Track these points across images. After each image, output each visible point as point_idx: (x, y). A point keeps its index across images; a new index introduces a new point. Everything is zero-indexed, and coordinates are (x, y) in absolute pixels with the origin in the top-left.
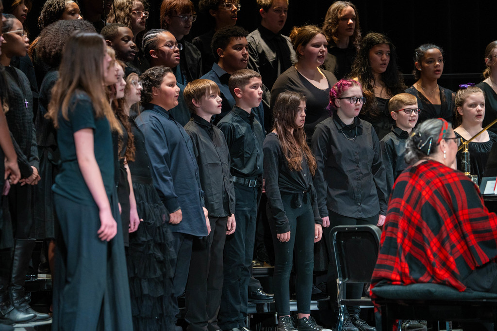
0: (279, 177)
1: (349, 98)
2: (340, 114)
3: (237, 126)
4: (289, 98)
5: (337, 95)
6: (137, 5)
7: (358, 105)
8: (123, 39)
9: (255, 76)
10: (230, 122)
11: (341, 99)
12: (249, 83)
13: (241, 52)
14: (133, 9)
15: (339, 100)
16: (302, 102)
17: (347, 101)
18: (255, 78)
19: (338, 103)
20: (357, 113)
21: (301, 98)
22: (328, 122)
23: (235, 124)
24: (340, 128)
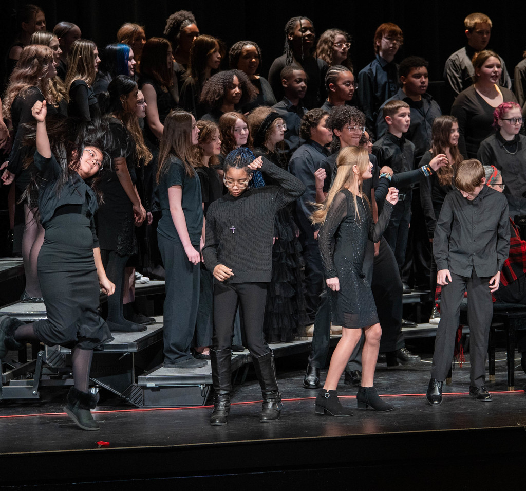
0: (433, 189)
1: (510, 120)
2: (502, 132)
3: (387, 149)
4: (443, 121)
5: (500, 117)
6: (339, 38)
7: (518, 125)
8: (296, 81)
9: (403, 106)
10: (380, 146)
11: (503, 119)
12: (397, 112)
13: (419, 80)
14: (336, 42)
15: (501, 120)
16: (454, 124)
17: (508, 122)
18: (403, 108)
19: (500, 123)
20: (517, 132)
21: (453, 121)
22: (491, 140)
23: (384, 147)
24: (502, 144)
